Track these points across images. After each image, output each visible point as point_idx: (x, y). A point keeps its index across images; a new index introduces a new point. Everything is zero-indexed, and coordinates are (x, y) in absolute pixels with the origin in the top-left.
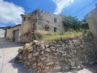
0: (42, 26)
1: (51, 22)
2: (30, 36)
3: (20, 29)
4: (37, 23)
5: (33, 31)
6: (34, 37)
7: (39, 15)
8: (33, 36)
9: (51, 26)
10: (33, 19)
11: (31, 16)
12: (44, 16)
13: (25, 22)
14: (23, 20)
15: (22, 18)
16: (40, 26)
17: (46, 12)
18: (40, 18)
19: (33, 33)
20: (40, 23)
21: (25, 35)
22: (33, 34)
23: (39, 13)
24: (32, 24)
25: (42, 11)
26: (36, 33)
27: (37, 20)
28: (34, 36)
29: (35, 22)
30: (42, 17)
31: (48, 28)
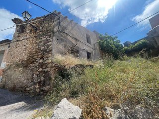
0: (65, 47)
1: (82, 41)
2: (32, 70)
3: (6, 52)
4: (54, 38)
5: (42, 58)
6: (43, 72)
7: (59, 23)
8: (40, 70)
9: (82, 48)
10: (44, 29)
11: (41, 23)
12: (70, 28)
13: (22, 37)
14: (17, 31)
15: (17, 26)
16: (61, 47)
17: (73, 20)
18: (60, 29)
19: (41, 61)
20: (62, 40)
21: (17, 65)
22: (41, 65)
23: (59, 19)
24: (41, 41)
25: (66, 17)
26: (50, 61)
27: (53, 32)
28: (46, 70)
29: (50, 36)
30: (65, 28)
31: (77, 52)
